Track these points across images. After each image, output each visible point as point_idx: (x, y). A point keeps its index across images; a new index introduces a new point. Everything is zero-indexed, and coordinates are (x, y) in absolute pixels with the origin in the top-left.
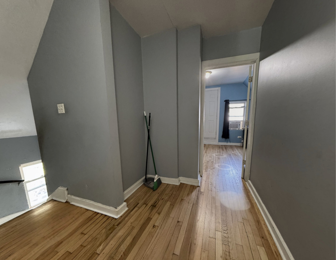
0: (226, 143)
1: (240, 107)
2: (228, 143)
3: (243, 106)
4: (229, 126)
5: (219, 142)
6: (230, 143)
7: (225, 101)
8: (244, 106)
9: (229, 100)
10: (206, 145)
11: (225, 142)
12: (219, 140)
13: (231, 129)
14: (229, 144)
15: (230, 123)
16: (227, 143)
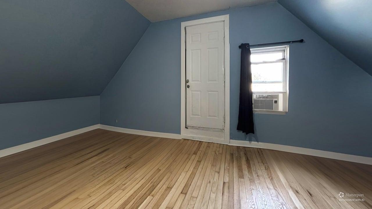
0: (248, 142)
1: (275, 60)
2: (253, 142)
3: (281, 58)
4: (252, 104)
5: (231, 138)
6: (256, 143)
7: (240, 47)
8: (284, 59)
9: (248, 44)
10: (203, 143)
11: (245, 140)
12: (231, 134)
13: (256, 111)
14: (254, 145)
15: (254, 97)
16: (250, 143)
